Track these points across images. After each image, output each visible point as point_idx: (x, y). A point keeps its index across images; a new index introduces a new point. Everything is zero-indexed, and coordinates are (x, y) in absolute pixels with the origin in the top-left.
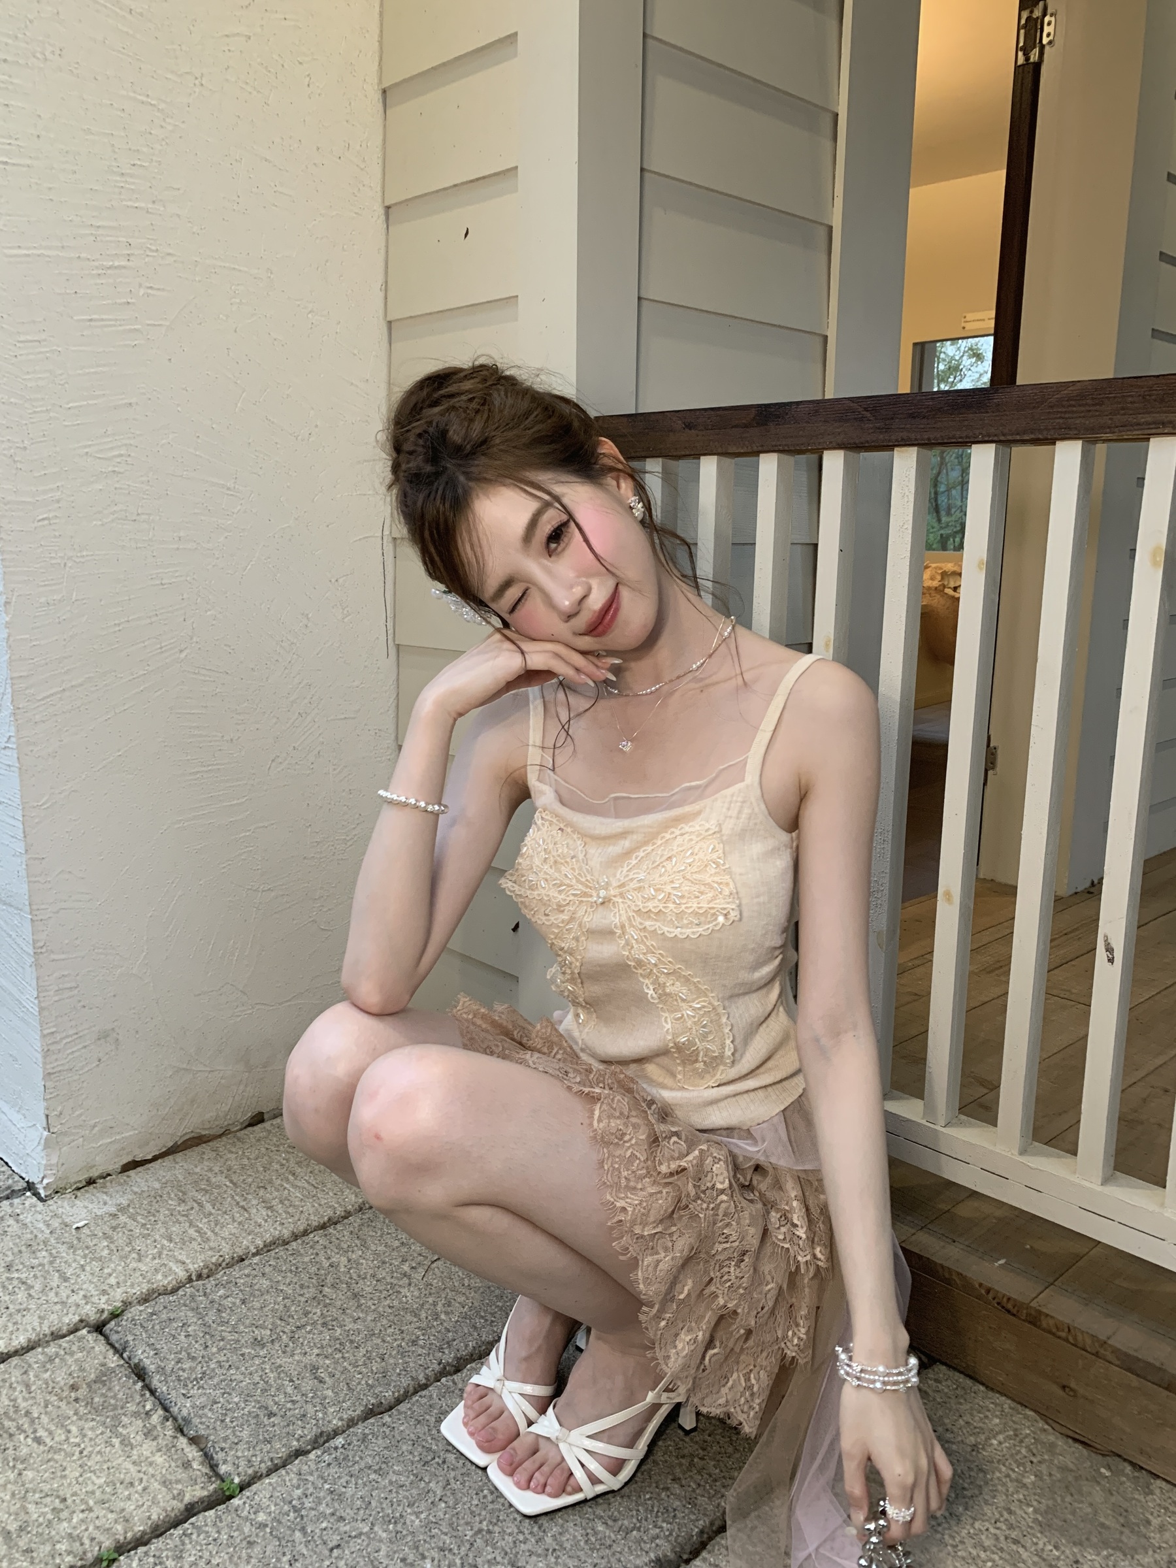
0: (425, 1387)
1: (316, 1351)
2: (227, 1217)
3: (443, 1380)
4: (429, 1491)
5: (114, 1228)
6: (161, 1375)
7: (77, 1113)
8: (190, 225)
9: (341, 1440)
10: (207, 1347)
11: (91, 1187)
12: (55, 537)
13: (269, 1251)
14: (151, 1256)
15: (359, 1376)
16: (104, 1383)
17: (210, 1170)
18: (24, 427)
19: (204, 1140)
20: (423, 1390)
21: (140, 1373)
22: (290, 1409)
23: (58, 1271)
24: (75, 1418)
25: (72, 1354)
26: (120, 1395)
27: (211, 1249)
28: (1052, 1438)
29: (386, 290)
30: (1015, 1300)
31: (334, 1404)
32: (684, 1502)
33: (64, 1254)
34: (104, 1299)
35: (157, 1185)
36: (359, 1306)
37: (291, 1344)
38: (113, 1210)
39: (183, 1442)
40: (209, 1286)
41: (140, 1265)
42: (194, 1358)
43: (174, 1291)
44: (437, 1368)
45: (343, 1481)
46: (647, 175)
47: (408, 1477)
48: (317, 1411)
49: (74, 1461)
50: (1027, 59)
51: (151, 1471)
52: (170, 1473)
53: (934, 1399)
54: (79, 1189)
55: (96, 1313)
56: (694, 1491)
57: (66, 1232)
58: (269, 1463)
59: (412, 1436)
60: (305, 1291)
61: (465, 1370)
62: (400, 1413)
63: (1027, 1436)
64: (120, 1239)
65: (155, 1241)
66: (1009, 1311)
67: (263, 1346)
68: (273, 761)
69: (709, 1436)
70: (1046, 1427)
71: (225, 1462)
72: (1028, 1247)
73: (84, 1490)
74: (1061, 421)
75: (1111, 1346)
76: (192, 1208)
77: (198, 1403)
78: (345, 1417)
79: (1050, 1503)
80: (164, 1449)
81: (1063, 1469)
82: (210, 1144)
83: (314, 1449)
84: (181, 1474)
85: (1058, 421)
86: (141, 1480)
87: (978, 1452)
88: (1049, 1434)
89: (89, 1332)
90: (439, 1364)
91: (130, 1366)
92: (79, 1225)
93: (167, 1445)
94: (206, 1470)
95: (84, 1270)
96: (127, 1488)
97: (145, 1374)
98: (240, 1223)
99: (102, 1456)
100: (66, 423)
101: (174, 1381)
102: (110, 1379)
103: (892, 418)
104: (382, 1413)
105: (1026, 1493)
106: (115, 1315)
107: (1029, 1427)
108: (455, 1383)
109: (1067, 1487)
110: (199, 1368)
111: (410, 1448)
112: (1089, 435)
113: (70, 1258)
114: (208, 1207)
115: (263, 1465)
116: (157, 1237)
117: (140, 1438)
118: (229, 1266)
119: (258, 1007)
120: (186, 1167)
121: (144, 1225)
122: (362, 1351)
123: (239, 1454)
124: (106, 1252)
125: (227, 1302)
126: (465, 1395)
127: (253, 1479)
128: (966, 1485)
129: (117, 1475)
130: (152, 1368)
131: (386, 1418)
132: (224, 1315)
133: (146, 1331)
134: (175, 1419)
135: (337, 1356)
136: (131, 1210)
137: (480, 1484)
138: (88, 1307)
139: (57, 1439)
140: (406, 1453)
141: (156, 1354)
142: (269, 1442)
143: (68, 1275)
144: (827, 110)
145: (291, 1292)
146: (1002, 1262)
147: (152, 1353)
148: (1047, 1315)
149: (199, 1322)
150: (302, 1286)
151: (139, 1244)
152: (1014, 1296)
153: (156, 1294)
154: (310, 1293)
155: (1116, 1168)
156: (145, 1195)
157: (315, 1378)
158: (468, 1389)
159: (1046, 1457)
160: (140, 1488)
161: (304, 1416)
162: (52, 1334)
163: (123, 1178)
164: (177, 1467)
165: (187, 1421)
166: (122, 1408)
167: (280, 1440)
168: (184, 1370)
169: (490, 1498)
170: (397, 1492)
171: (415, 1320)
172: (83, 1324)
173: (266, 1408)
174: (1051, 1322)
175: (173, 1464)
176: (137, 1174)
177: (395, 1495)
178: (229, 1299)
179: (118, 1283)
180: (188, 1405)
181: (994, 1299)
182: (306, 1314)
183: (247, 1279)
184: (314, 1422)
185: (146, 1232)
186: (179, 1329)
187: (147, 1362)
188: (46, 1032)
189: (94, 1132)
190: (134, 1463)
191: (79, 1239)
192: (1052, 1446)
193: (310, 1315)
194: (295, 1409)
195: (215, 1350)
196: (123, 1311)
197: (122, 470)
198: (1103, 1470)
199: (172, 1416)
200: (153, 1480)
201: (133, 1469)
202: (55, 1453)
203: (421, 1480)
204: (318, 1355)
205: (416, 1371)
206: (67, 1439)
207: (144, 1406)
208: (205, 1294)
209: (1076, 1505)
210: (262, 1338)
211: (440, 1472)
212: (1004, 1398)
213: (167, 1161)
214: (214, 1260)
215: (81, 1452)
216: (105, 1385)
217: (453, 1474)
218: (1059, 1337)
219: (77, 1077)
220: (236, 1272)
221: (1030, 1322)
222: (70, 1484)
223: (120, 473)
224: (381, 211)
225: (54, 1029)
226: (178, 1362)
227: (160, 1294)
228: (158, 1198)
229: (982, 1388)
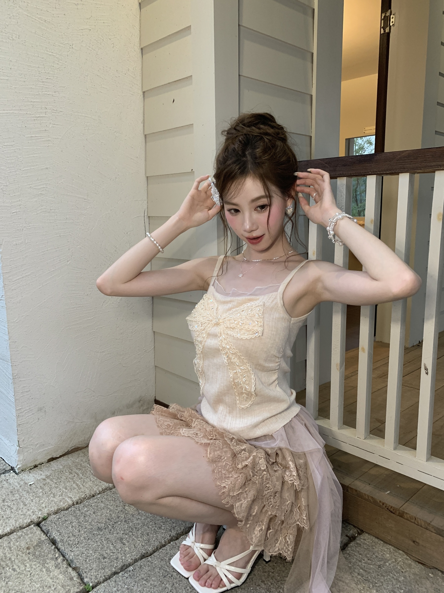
0: (164, 546)
1: (122, 532)
2: (88, 479)
3: (172, 543)
4: (166, 588)
5: (44, 485)
6: (62, 543)
7: (30, 440)
8: (69, 100)
9: (132, 568)
10: (80, 531)
11: (36, 468)
13: (104, 492)
14: (58, 495)
15: (139, 542)
16: (40, 546)
17: (82, 461)
18: (7, 178)
19: (80, 449)
20: (164, 547)
21: (54, 542)
22: (112, 556)
23: (22, 502)
24: (28, 560)
25: (28, 535)
26: (46, 551)
27: (82, 492)
28: (410, 562)
29: (144, 123)
30: (394, 507)
31: (129, 553)
32: (266, 591)
33: (25, 495)
34: (40, 513)
35: (61, 467)
36: (139, 513)
37: (113, 530)
38: (44, 477)
39: (70, 569)
40: (81, 507)
41: (54, 499)
42: (75, 536)
43: (67, 509)
44: (169, 538)
45: (132, 584)
46: (241, 77)
47: (158, 582)
48: (122, 556)
49: (28, 578)
50: (385, 31)
51: (57, 581)
52: (65, 582)
53: (363, 547)
54: (31, 469)
55: (37, 518)
56: (270, 586)
57: (26, 486)
58: (104, 578)
59: (159, 566)
60: (118, 508)
61: (180, 539)
62: (155, 556)
63: (400, 561)
64: (47, 489)
65: (60, 489)
66: (392, 512)
67: (101, 530)
68: (104, 302)
69: (276, 563)
70: (407, 557)
71: (86, 577)
72: (398, 486)
73: (31, 589)
74: (401, 165)
75: (432, 525)
76: (75, 476)
77: (76, 554)
78: (133, 558)
79: (410, 588)
80: (63, 573)
81: (414, 574)
82: (82, 450)
83: (121, 571)
84: (69, 583)
85: (400, 166)
86: (54, 585)
87: (381, 568)
88: (409, 560)
89: (34, 526)
90: (170, 536)
91: (50, 539)
92: (31, 483)
93: (64, 571)
94: (79, 581)
95: (32, 501)
96: (48, 588)
97: (56, 542)
98: (93, 482)
99: (39, 576)
100: (22, 176)
101: (67, 545)
102: (42, 545)
103: (336, 166)
104: (148, 556)
105: (400, 584)
106: (44, 519)
107: (401, 558)
108: (176, 544)
109: (416, 582)
110: (77, 540)
111: (158, 570)
112: (412, 171)
113: (27, 496)
114: (81, 475)
115: (101, 578)
116: (61, 488)
117: (53, 568)
118: (89, 498)
119: (99, 397)
120: (72, 460)
121: (56, 483)
122: (140, 532)
123: (92, 574)
124: (41, 494)
125: (88, 513)
126: (180, 549)
127: (98, 584)
128: (376, 582)
129: (45, 583)
130: (59, 540)
131: (149, 558)
132: (86, 518)
133: (56, 525)
134: (67, 560)
135: (130, 534)
136: (51, 477)
137: (186, 584)
138: (34, 516)
139: (21, 569)
140: (157, 573)
141: (60, 534)
142: (104, 569)
143: (26, 503)
144: (310, 52)
145: (112, 508)
146: (389, 492)
147: (58, 534)
148: (406, 513)
149: (77, 521)
150: (117, 506)
151: (54, 491)
152: (394, 506)
153: (60, 510)
154: (120, 508)
155: (432, 455)
156: (57, 471)
157: (122, 543)
158: (181, 546)
159: (408, 569)
160: (53, 588)
161: (117, 558)
162: (20, 527)
163: (48, 465)
164: (68, 580)
165: (72, 561)
166: (46, 556)
167: (108, 568)
168: (71, 541)
169: (190, 590)
170: (154, 589)
171: (161, 519)
172: (32, 523)
173: (103, 555)
174: (408, 516)
175: (66, 579)
176: (53, 463)
177: (153, 590)
178: (89, 512)
179: (46, 506)
180: (72, 555)
181: (386, 507)
182: (118, 517)
183: (95, 504)
184: (121, 561)
185: (57, 486)
186: (69, 524)
187: (56, 538)
188: (17, 409)
189: (37, 447)
190: (51, 578)
191: (31, 489)
192: (410, 565)
193: (120, 518)
194: (114, 556)
195: (83, 532)
196: (47, 517)
197: (44, 193)
198: (430, 574)
199: (66, 559)
200: (58, 585)
201: (51, 581)
202: (20, 575)
203: (163, 583)
204: (123, 534)
205: (161, 539)
206: (25, 569)
207: (55, 556)
208: (79, 510)
209: (420, 588)
210: (101, 527)
211: (170, 580)
212: (391, 546)
213: (65, 458)
214: (83, 496)
215: (30, 574)
216: (40, 547)
217: (175, 581)
218: (412, 522)
219: (30, 426)
220: (91, 501)
221: (400, 516)
222: (26, 587)
223: (43, 194)
224: (142, 94)
225: (21, 408)
226: (69, 537)
227: (62, 510)
228: (62, 472)
229: (382, 542)
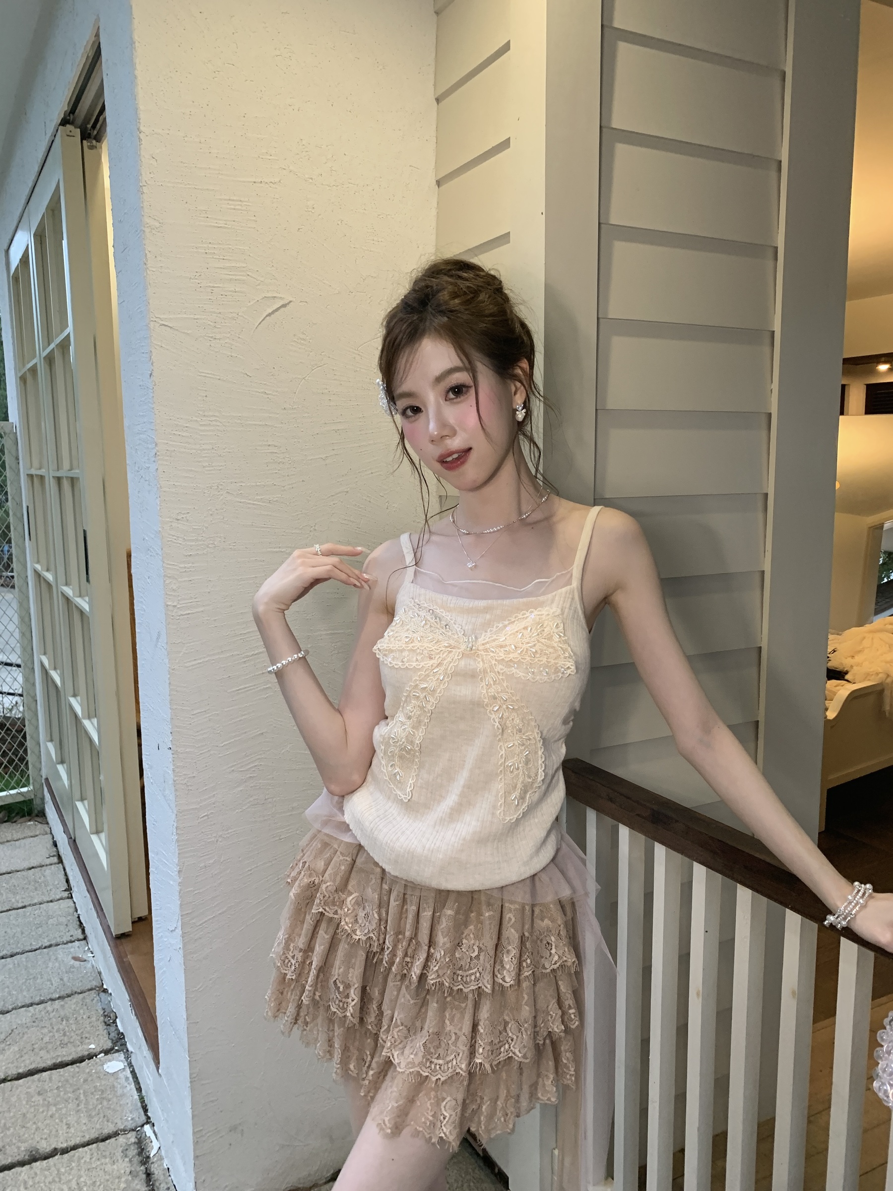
7: (215, 1180)
12: (211, 825)
100: (220, 755)
119: (339, 1099)
144: (762, 491)
188: (195, 1130)
223: (254, 777)
225: (202, 1128)
